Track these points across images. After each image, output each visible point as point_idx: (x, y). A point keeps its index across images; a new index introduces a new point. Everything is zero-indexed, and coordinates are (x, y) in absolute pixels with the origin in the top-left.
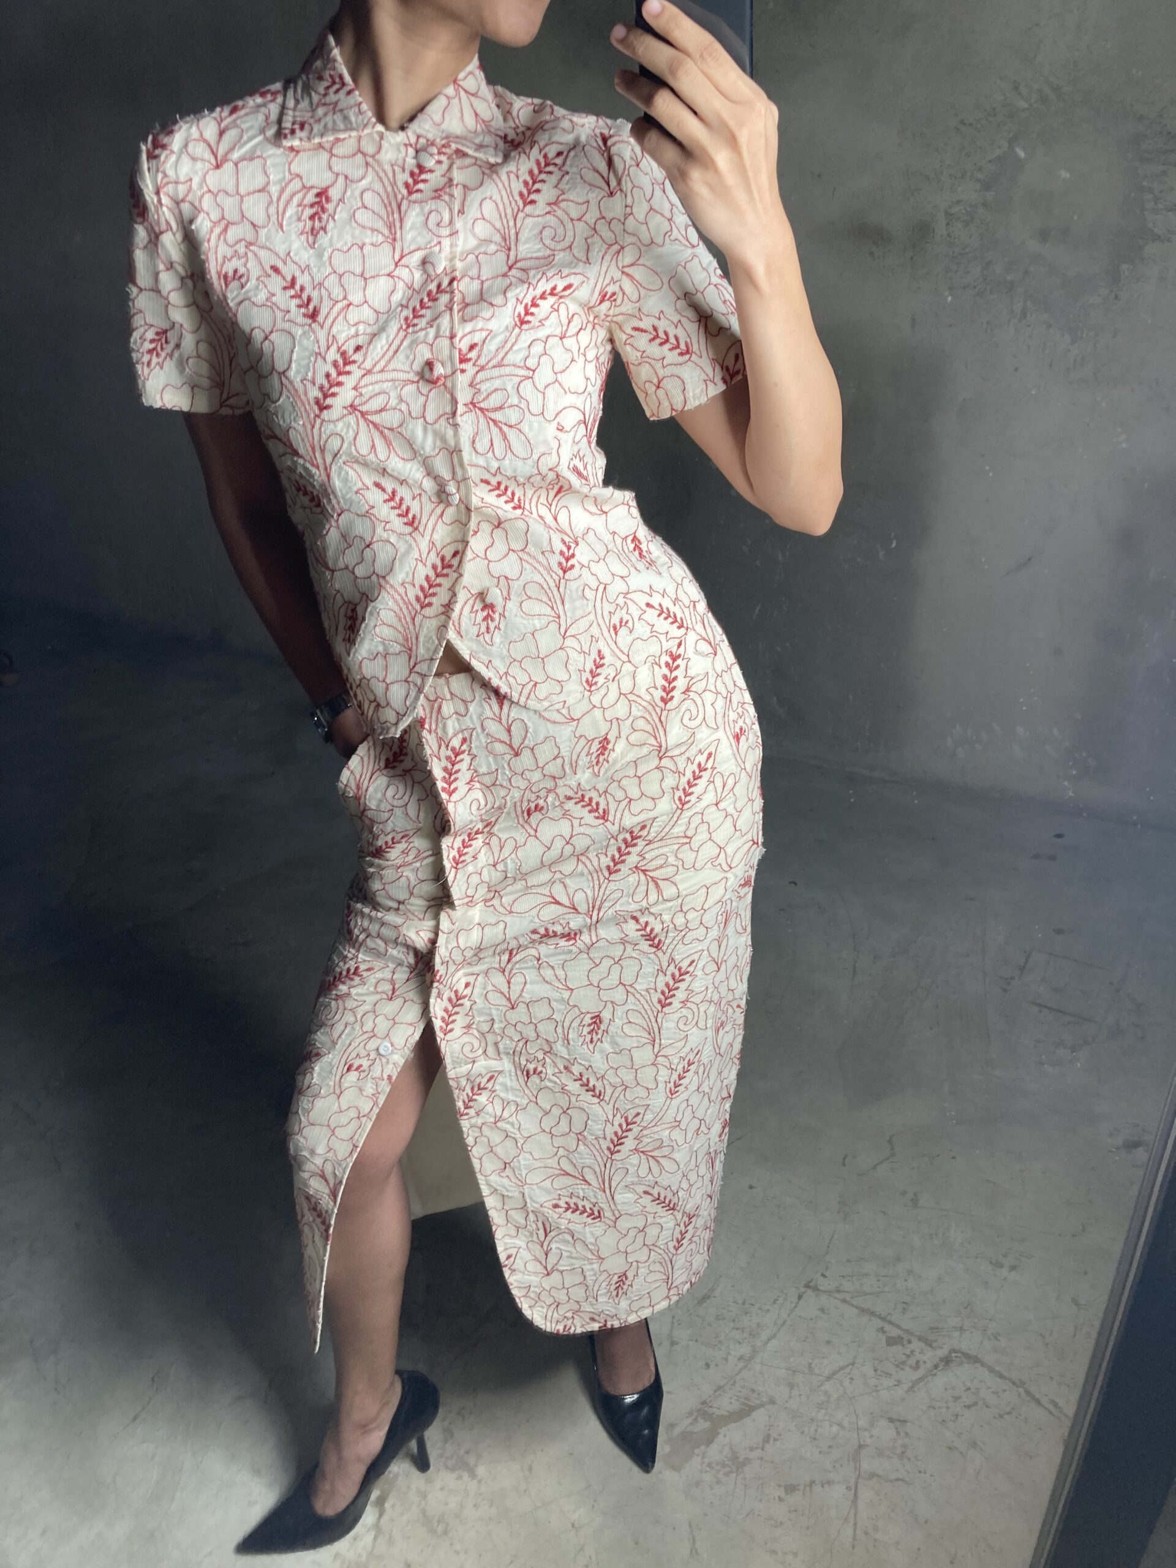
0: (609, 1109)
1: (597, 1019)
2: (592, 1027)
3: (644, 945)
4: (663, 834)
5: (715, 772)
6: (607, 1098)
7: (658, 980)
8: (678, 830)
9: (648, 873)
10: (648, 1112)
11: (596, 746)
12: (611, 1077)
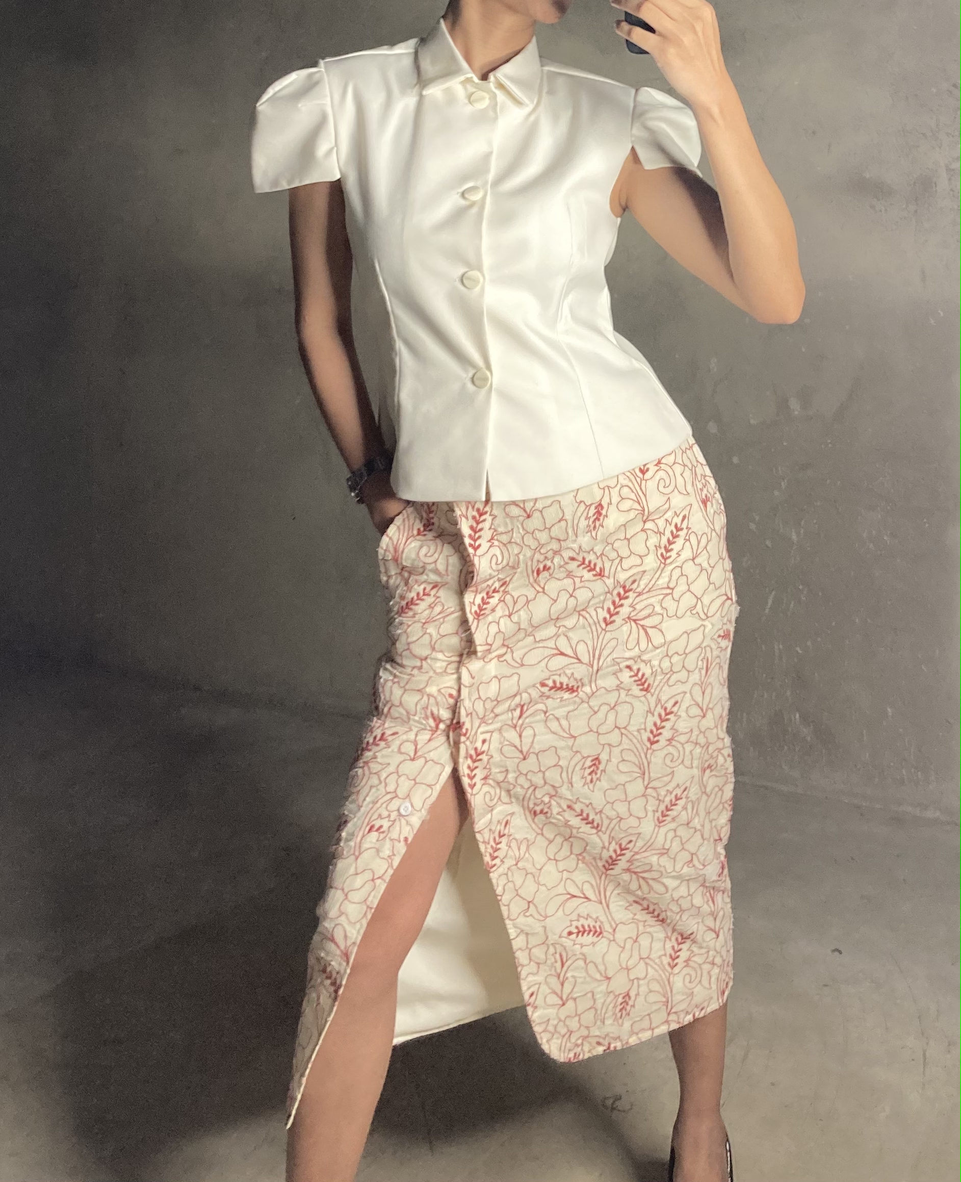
0: (605, 838)
1: (597, 760)
2: (592, 769)
3: (636, 690)
4: (650, 586)
5: (690, 532)
6: (604, 829)
7: (648, 720)
8: (663, 581)
9: (637, 622)
10: (639, 840)
11: (593, 510)
12: (608, 811)
